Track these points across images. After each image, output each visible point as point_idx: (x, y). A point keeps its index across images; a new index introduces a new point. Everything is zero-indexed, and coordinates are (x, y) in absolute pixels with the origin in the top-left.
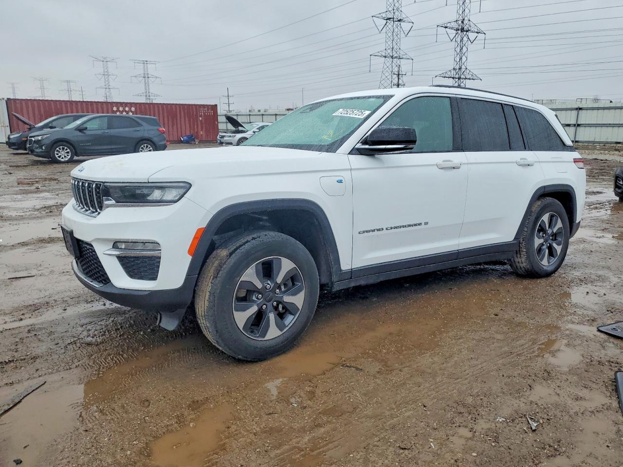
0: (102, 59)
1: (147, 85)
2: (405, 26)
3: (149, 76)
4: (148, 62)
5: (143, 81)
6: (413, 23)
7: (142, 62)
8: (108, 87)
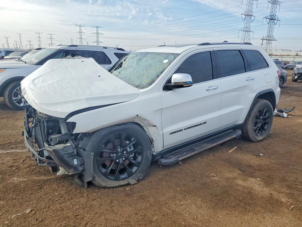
0: (79, 25)
1: (98, 37)
2: (253, 18)
3: (99, 33)
4: (99, 27)
5: (96, 36)
6: (255, 17)
7: (96, 27)
8: (81, 38)
